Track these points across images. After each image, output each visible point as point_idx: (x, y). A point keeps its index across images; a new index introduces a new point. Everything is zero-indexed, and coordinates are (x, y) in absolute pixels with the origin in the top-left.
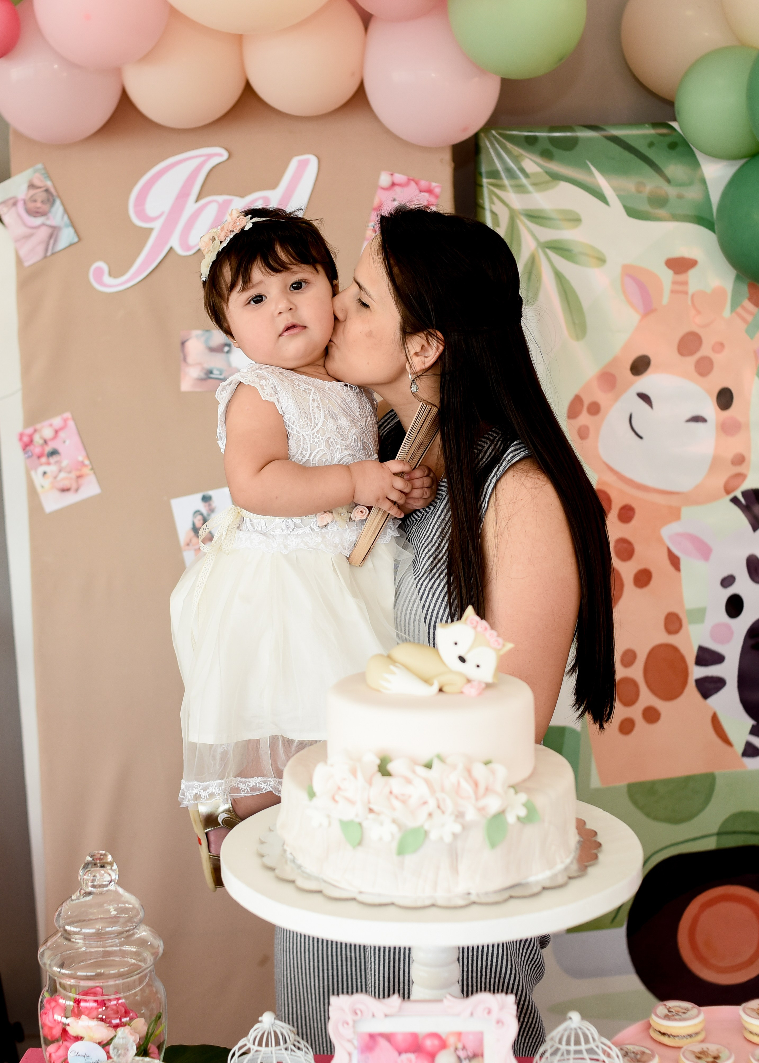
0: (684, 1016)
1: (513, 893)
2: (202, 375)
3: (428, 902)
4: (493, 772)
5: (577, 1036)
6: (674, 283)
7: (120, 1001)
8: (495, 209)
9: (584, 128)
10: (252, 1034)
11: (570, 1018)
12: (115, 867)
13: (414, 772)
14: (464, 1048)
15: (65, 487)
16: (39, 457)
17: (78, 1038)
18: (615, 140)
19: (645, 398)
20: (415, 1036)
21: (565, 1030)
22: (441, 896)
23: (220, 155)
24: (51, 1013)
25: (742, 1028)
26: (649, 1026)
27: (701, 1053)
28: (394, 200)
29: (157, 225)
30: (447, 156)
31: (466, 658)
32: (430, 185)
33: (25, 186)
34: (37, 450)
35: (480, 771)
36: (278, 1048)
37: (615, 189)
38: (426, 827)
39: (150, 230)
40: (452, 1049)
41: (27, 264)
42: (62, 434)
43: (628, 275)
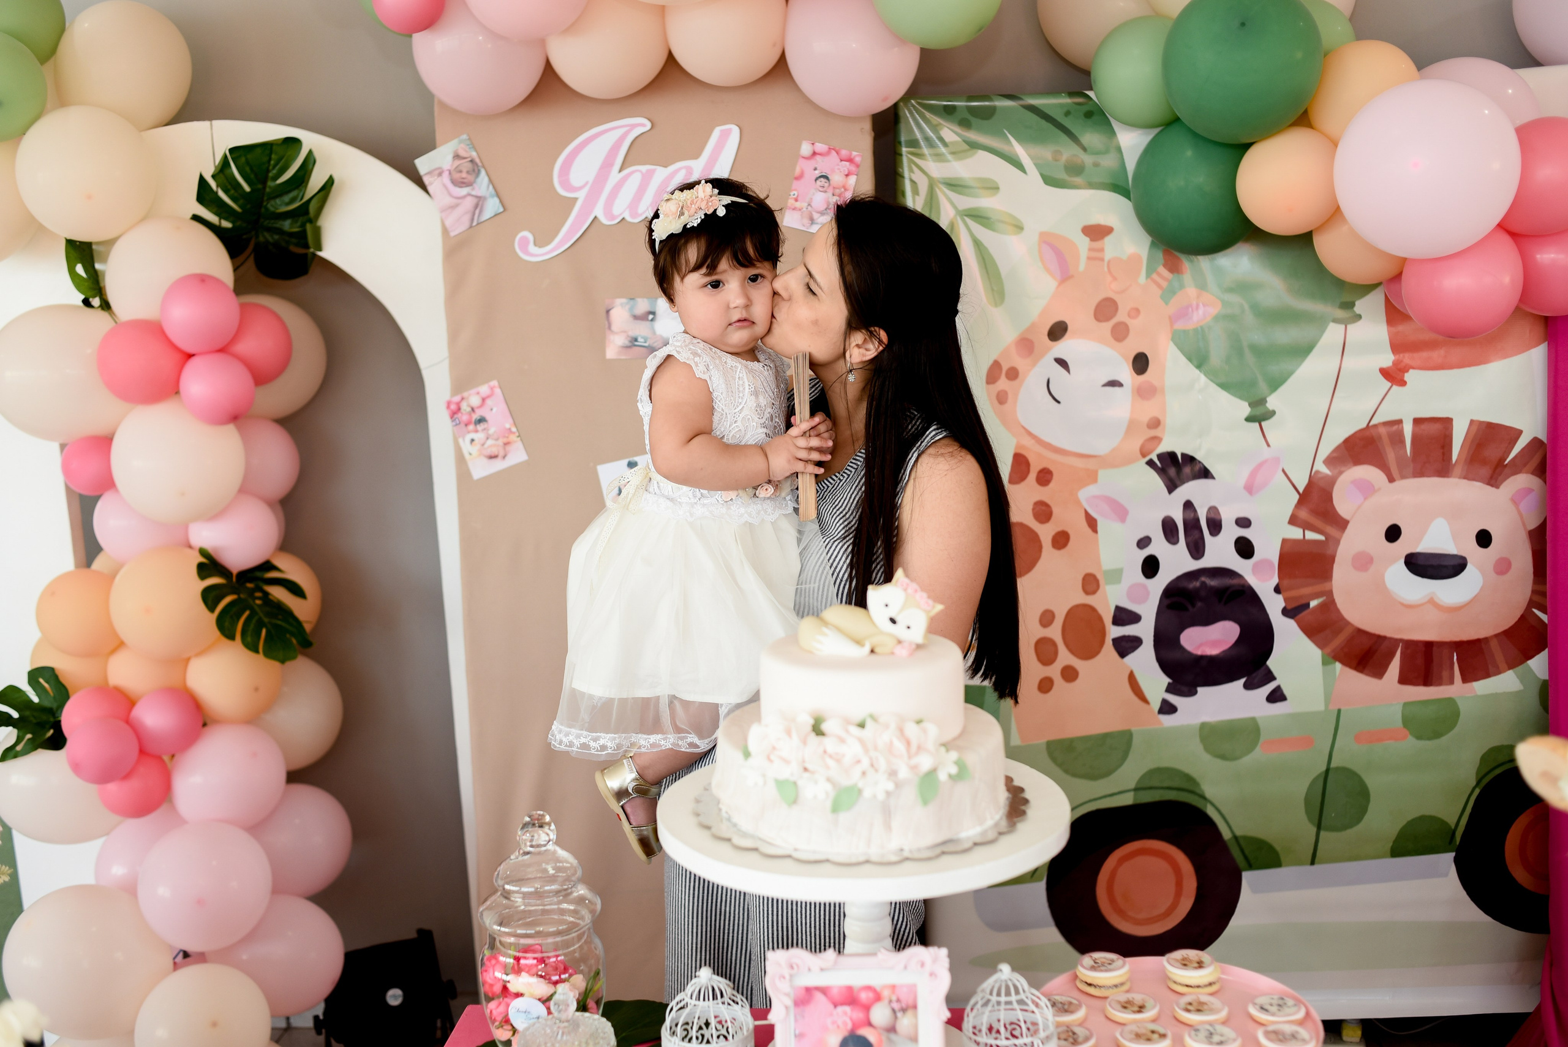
0: (1110, 967)
1: (946, 848)
2: (627, 343)
3: (862, 859)
4: (925, 731)
5: (1007, 988)
6: (1090, 250)
7: (559, 958)
9: (1000, 97)
10: (689, 989)
11: (1001, 970)
12: (553, 827)
13: (847, 731)
14: (898, 1000)
15: (493, 455)
16: (466, 425)
17: (518, 995)
18: (1032, 109)
19: (1062, 363)
20: (850, 989)
21: (996, 981)
22: (874, 853)
23: (643, 125)
24: (491, 971)
25: (1165, 978)
26: (1076, 977)
27: (1126, 1002)
28: (815, 169)
29: (581, 195)
30: (867, 126)
31: (897, 619)
32: (851, 154)
33: (450, 157)
34: (465, 418)
35: (911, 730)
36: (715, 1001)
37: (1032, 158)
38: (860, 785)
39: (576, 199)
40: (886, 1002)
41: (452, 234)
42: (489, 402)
43: (1045, 242)
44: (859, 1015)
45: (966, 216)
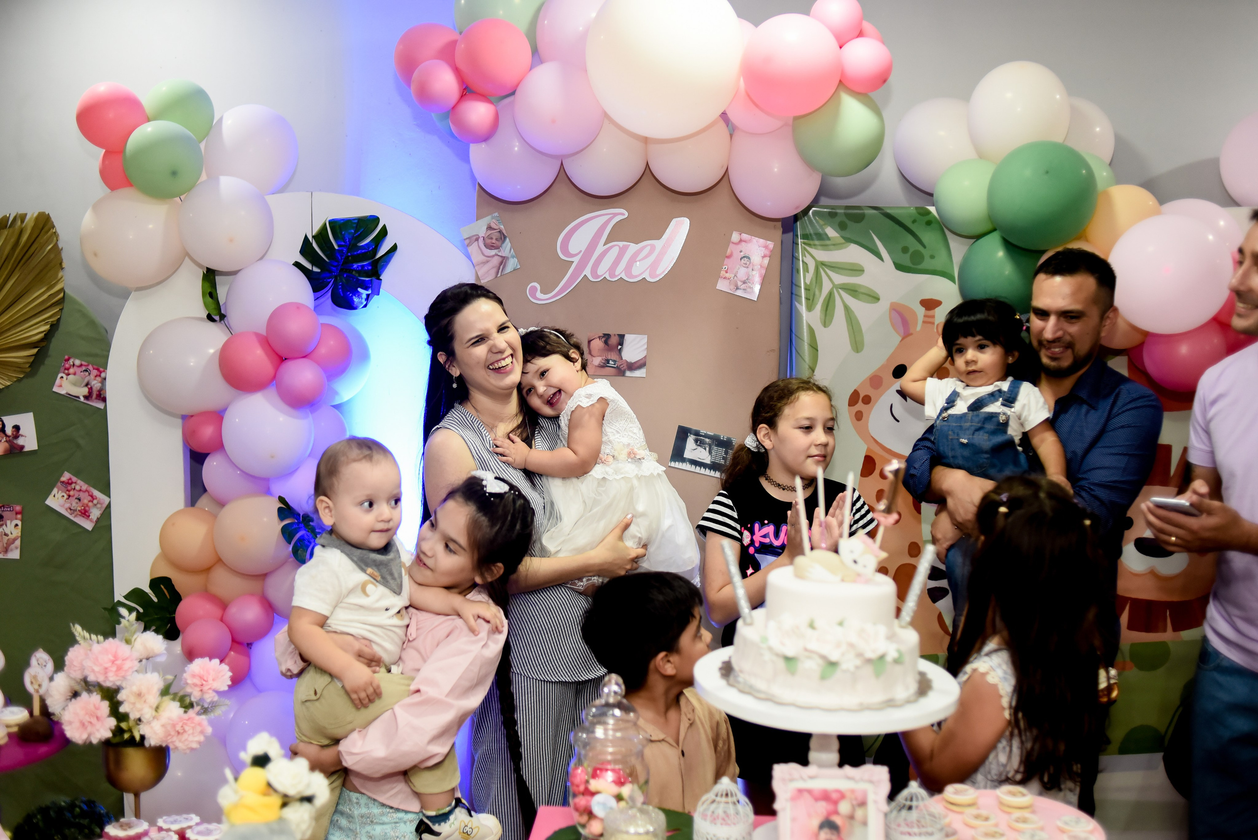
2: (602, 364)
6: (925, 316)
8: (805, 260)
11: (913, 784)
13: (832, 627)
14: (856, 799)
17: (597, 793)
18: (887, 216)
19: (902, 393)
20: (825, 791)
27: (977, 815)
29: (576, 260)
30: (778, 225)
31: (858, 561)
32: (766, 242)
33: (485, 228)
37: (888, 250)
38: (840, 660)
40: (848, 800)
41: (483, 281)
43: (894, 310)
44: (830, 807)
45: (840, 288)
